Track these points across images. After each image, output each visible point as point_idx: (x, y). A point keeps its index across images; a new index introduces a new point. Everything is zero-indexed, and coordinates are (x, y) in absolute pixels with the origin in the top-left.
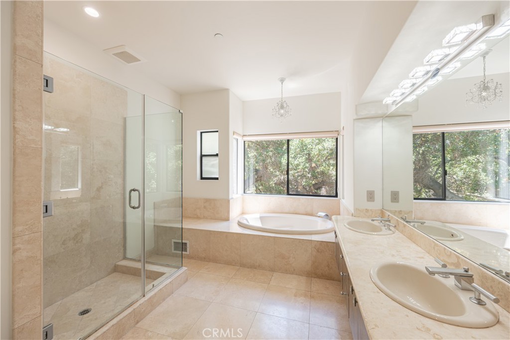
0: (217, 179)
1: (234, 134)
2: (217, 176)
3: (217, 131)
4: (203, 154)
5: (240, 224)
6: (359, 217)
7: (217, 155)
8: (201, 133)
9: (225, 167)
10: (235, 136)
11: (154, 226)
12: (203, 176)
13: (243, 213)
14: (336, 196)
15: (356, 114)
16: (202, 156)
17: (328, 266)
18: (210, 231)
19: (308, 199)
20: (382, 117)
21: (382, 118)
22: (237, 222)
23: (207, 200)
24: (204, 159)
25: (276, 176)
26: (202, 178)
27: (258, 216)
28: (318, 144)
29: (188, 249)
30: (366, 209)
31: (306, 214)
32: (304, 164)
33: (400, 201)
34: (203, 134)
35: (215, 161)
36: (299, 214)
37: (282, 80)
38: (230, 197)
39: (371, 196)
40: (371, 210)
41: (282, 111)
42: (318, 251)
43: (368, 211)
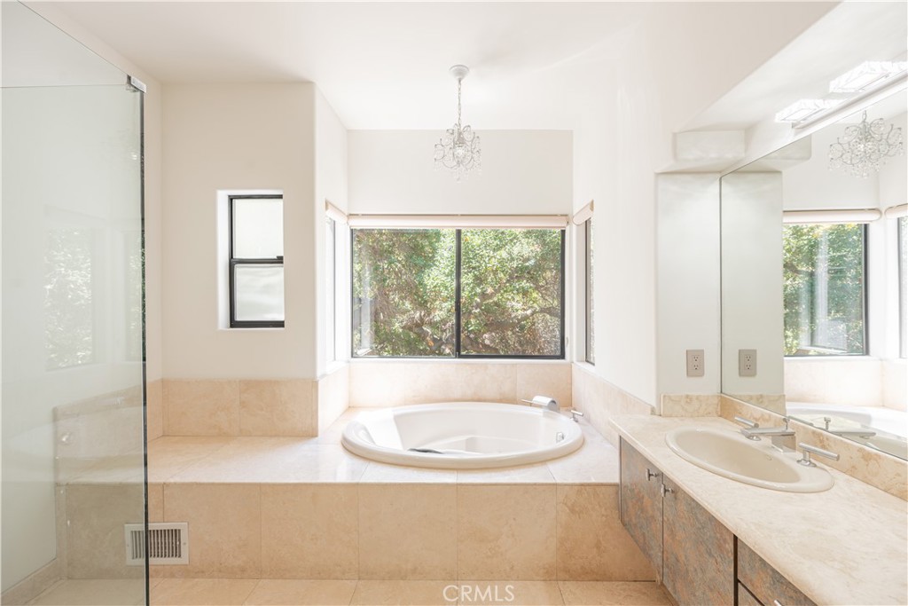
0: (280, 324)
1: (327, 208)
2: (279, 317)
3: (280, 197)
4: (237, 256)
5: (353, 449)
6: (671, 416)
7: (280, 260)
8: (231, 199)
9: (302, 292)
10: (331, 214)
11: (57, 485)
12: (238, 318)
13: (351, 408)
14: (562, 356)
15: (675, 156)
16: (232, 263)
17: (598, 546)
18: (260, 485)
19: (505, 365)
20: (720, 172)
21: (719, 176)
22: (339, 438)
23: (249, 385)
24: (238, 269)
25: (405, 312)
26: (234, 323)
27: (389, 414)
28: (498, 248)
29: (185, 550)
30: (687, 396)
31: (501, 401)
32: (473, 288)
33: (758, 373)
34: (236, 202)
35: (276, 275)
36: (485, 401)
37: (460, 73)
38: (319, 373)
39: (695, 363)
40: (698, 398)
41: (460, 151)
42: (572, 511)
43: (691, 399)
